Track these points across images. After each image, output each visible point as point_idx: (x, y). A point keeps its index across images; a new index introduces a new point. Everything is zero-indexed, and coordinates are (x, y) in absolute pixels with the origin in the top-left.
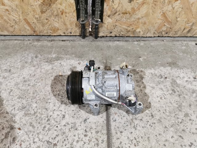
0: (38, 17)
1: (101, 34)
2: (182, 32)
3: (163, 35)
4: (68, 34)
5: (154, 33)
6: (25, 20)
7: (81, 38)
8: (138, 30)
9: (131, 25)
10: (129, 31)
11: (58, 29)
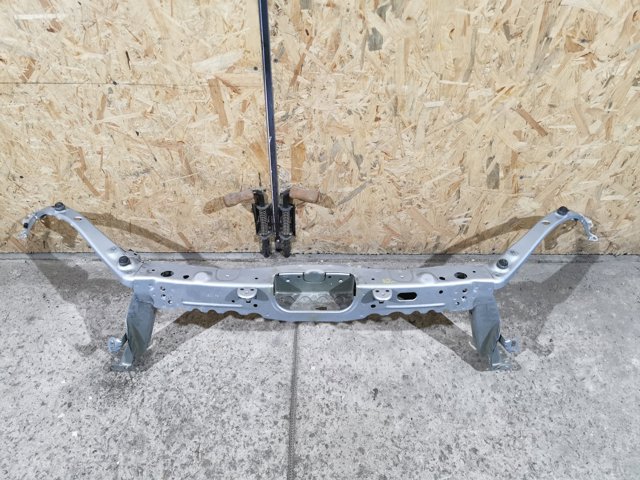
0: (200, 231)
1: (294, 251)
3: (395, 251)
4: (242, 250)
5: (380, 249)
6: (180, 234)
7: (262, 256)
8: (352, 246)
9: (339, 239)
10: (338, 247)
11: (227, 245)
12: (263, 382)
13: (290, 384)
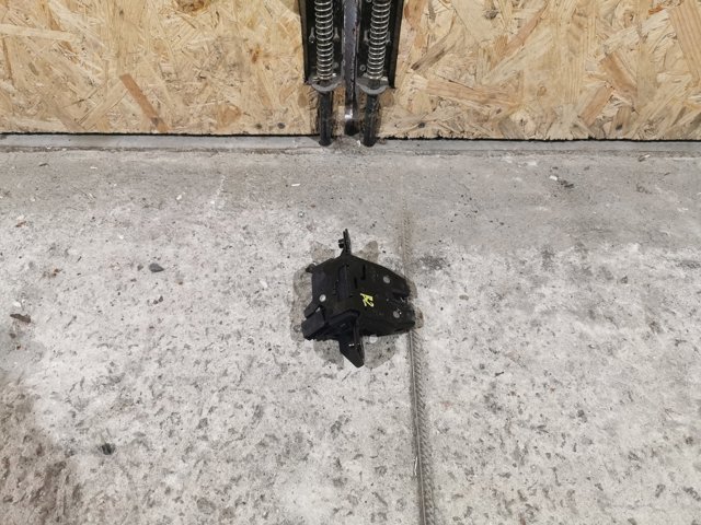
0: (173, 71)
2: (675, 122)
3: (607, 132)
4: (271, 128)
5: (576, 126)
6: (126, 79)
7: (316, 143)
8: (517, 117)
9: (493, 97)
10: (486, 120)
11: (238, 113)
12: (336, 428)
13: (408, 433)
